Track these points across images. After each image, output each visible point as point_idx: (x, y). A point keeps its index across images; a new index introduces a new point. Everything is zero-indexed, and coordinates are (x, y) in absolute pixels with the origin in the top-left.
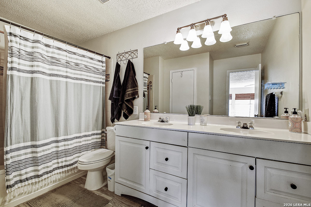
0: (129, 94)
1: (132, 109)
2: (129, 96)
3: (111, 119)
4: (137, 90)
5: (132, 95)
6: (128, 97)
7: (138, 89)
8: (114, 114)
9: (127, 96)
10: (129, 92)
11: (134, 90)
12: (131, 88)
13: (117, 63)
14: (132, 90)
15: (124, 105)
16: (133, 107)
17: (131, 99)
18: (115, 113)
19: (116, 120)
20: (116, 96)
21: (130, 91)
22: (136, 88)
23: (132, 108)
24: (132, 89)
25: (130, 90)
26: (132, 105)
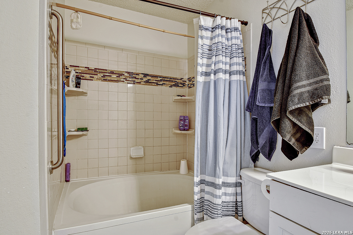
0: (301, 94)
1: (311, 133)
2: (300, 100)
3: (250, 154)
4: (325, 83)
5: (311, 97)
6: (298, 104)
7: (328, 80)
8: (257, 143)
9: (296, 100)
10: (303, 90)
11: (316, 83)
12: (308, 78)
13: (265, 27)
14: (310, 85)
15: (287, 125)
16: (313, 130)
17: (307, 107)
18: (262, 141)
19: (261, 156)
20: (264, 100)
21: (304, 86)
22: (325, 77)
23: (309, 131)
24: (312, 81)
25: (304, 83)
26: (311, 124)
